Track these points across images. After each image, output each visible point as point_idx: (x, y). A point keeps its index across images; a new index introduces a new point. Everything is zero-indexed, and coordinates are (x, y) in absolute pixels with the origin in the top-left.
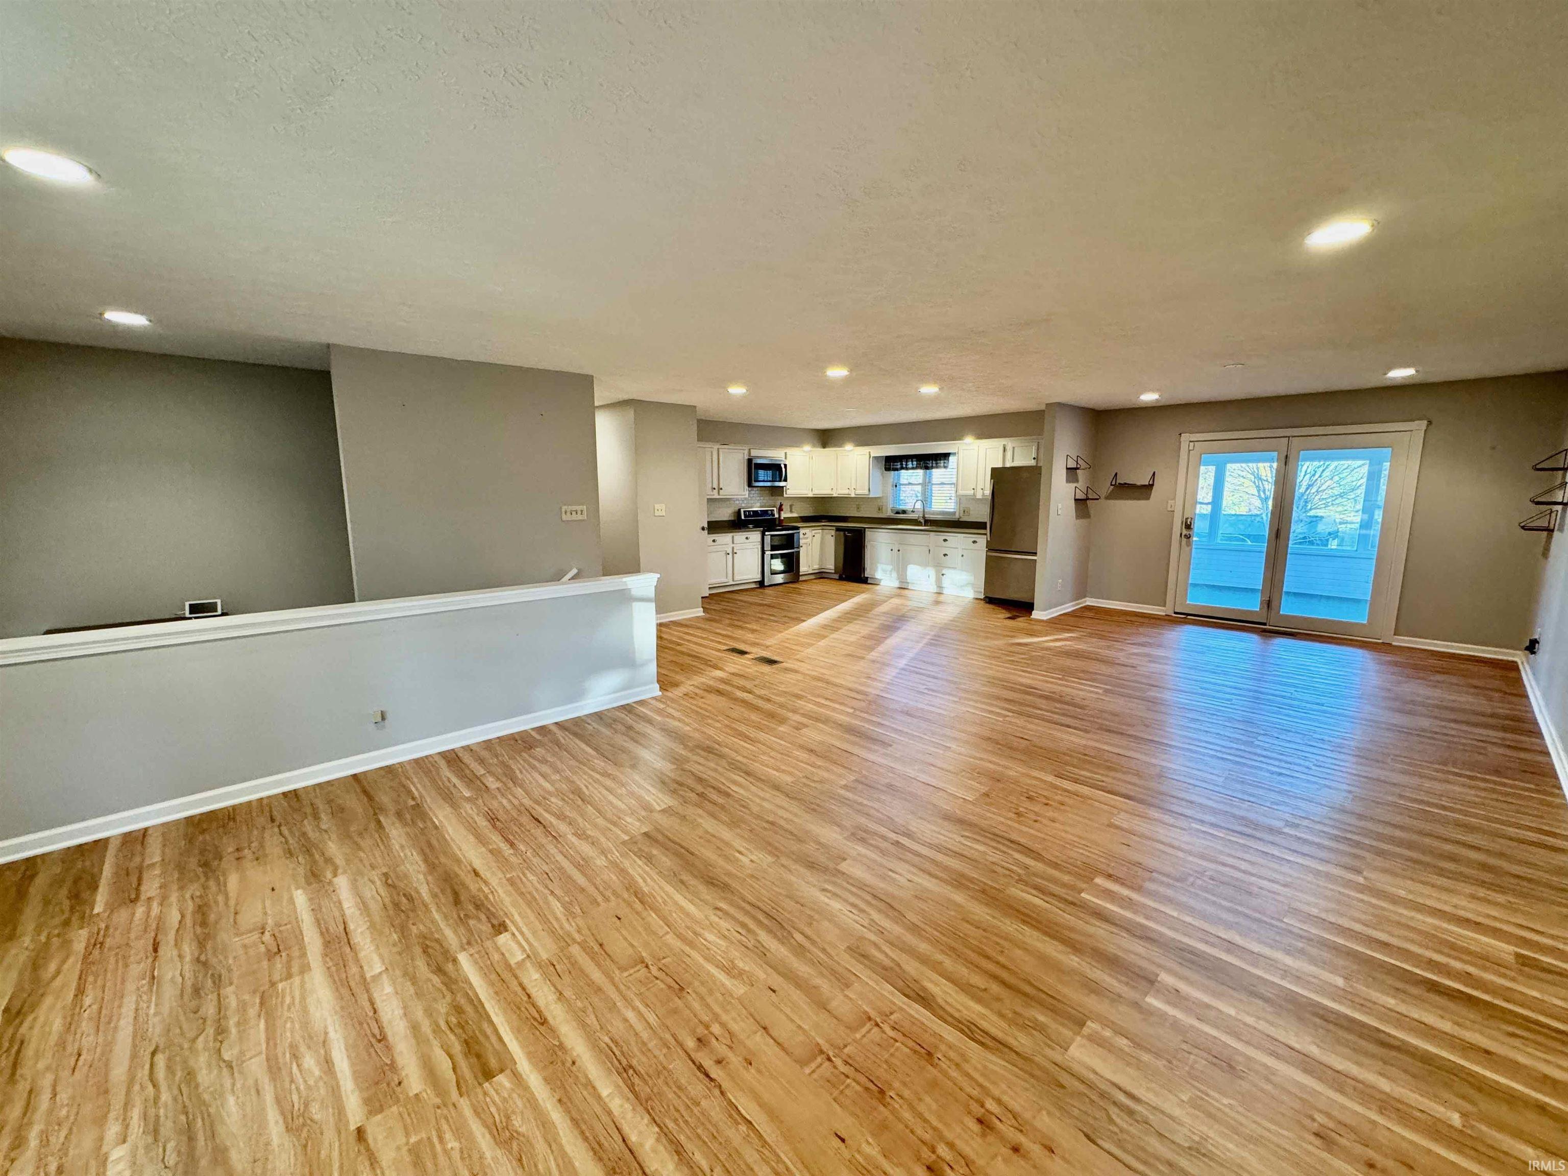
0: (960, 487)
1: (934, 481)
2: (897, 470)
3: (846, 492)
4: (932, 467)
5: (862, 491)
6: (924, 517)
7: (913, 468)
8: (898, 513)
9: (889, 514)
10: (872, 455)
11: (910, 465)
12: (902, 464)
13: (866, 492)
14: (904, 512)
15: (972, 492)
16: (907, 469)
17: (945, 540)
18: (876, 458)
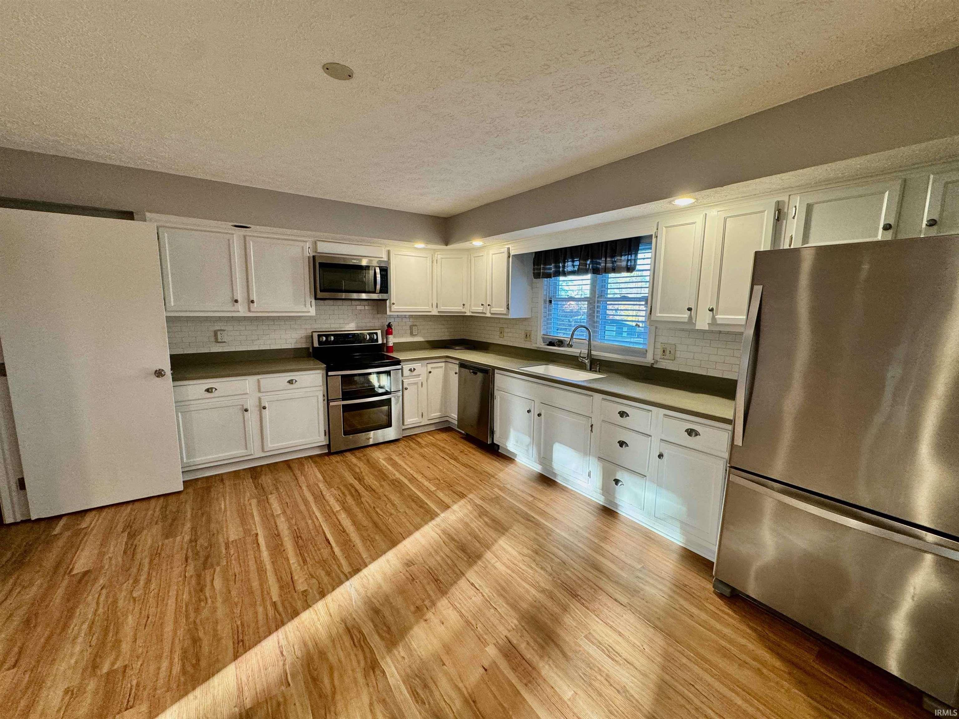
0: (658, 305)
1: (612, 292)
2: (549, 276)
3: (480, 309)
4: (606, 270)
5: (499, 309)
6: (589, 355)
7: (573, 273)
8: (551, 344)
9: (540, 344)
10: (512, 253)
11: (569, 268)
12: (557, 267)
13: (503, 310)
14: (561, 343)
15: (685, 316)
16: (564, 274)
17: (622, 414)
18: (520, 258)
